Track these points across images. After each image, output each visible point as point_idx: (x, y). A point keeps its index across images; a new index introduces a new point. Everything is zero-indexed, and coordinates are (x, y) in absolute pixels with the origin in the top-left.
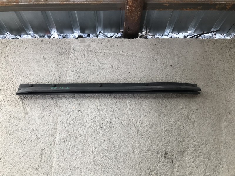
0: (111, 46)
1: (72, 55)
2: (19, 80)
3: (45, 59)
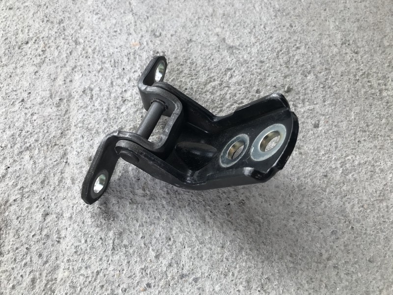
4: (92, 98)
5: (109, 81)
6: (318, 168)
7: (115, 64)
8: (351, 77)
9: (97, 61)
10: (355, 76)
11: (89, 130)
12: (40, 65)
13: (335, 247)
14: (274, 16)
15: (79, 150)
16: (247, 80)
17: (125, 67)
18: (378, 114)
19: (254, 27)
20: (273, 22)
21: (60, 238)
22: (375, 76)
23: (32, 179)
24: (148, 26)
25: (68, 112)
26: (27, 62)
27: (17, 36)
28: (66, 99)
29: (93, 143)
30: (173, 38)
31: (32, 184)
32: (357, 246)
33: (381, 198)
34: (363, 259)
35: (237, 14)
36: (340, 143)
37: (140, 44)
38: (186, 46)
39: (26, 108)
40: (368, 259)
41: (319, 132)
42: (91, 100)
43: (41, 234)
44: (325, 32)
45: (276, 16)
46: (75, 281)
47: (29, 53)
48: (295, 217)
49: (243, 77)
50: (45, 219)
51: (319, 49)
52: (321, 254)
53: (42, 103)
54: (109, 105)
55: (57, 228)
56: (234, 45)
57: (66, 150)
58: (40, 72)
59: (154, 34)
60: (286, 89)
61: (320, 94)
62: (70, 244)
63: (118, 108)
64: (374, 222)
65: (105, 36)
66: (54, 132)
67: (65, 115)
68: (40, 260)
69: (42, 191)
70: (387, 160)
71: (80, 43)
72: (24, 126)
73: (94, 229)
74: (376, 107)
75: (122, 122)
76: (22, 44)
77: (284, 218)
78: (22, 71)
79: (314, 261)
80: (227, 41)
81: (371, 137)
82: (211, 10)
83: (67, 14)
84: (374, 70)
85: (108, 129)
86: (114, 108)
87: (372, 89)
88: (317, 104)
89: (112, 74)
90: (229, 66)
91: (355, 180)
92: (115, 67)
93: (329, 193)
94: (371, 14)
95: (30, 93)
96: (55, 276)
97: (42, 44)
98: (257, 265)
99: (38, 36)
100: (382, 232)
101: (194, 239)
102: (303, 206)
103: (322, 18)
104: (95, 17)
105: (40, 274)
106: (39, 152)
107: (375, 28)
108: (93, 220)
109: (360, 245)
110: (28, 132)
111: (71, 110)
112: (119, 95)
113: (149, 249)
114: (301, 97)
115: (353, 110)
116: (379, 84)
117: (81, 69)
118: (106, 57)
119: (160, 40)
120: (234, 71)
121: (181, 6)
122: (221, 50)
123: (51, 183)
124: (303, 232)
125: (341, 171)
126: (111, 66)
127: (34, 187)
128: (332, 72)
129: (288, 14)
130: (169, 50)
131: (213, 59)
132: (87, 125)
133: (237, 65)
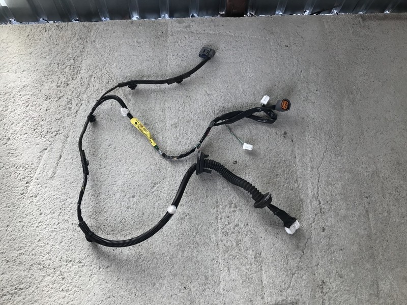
0: (215, 26)
1: (170, 38)
2: (113, 66)
3: (140, 43)
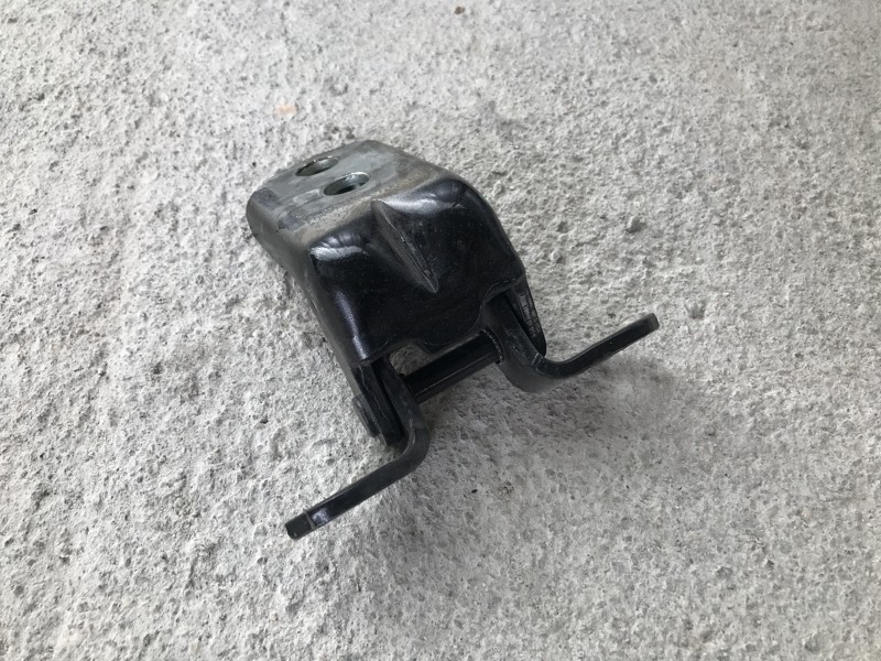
4: (175, 227)
5: (218, 191)
6: (694, 414)
7: (236, 153)
8: (789, 201)
9: (196, 145)
10: (797, 200)
11: (160, 300)
12: (63, 149)
13: (723, 609)
14: (614, 55)
15: (134, 347)
16: (539, 201)
17: (257, 161)
18: (848, 291)
19: (566, 79)
20: (610, 68)
21: (69, 552)
22: (845, 203)
23: (18, 410)
24: (320, 68)
25: (119, 258)
26: (36, 141)
27: (20, 83)
28: (116, 229)
29: (168, 333)
30: (374, 97)
31: (18, 420)
32: (779, 608)
33: (845, 494)
34: (791, 642)
35: (529, 49)
36: (751, 356)
37: (298, 110)
38: (403, 118)
39: (23, 245)
40: (804, 643)
41: (703, 328)
42: (172, 233)
43: (25, 539)
44: (732, 96)
45: (618, 55)
46: (93, 656)
47: (43, 120)
48: (632, 531)
49: (529, 192)
50: (38, 505)
51: (716, 134)
52: (689, 623)
53: (61, 235)
54: (212, 245)
55: (64, 528)
56: (514, 118)
57: (105, 344)
58: (64, 165)
59: (332, 88)
60: (629, 224)
61: (711, 239)
62: (90, 568)
63: (232, 252)
64: (825, 553)
65: (218, 87)
66: (83, 303)
67: (110, 264)
68: (19, 602)
69: (39, 438)
70: (864, 402)
71: (160, 102)
72: (13, 286)
73: (149, 534)
74: (845, 276)
75: (240, 286)
76: (30, 99)
77: (605, 531)
78: (22, 160)
79: (671, 641)
80: (498, 110)
81: (830, 346)
82: (467, 37)
83: (138, 37)
84: (845, 187)
85: (205, 302)
86: (222, 253)
87: (837, 232)
88: (702, 261)
89: (226, 175)
90: (498, 166)
91: (784, 447)
92: (235, 158)
93: (717, 477)
94: (844, 58)
95: (35, 211)
96: (50, 641)
97: (73, 102)
98: (531, 642)
99: (68, 83)
100: (844, 577)
101: (383, 571)
102: (653, 504)
103: (728, 63)
104: (201, 45)
105: (16, 635)
106: (43, 347)
107: (852, 89)
108: (150, 512)
109: (786, 607)
110: (21, 299)
111: (126, 254)
112: (237, 222)
113: (274, 590)
114: (665, 246)
115: (789, 279)
116: (854, 221)
117: (157, 161)
118: (217, 136)
119: (344, 102)
120: (510, 180)
121: (398, 25)
122: (483, 129)
123: (63, 420)
124: (649, 567)
125: (749, 425)
126: (227, 157)
127: (22, 429)
128: (744, 189)
129: (648, 52)
130: (364, 125)
131: (463, 149)
132: (157, 291)
133: (519, 163)
